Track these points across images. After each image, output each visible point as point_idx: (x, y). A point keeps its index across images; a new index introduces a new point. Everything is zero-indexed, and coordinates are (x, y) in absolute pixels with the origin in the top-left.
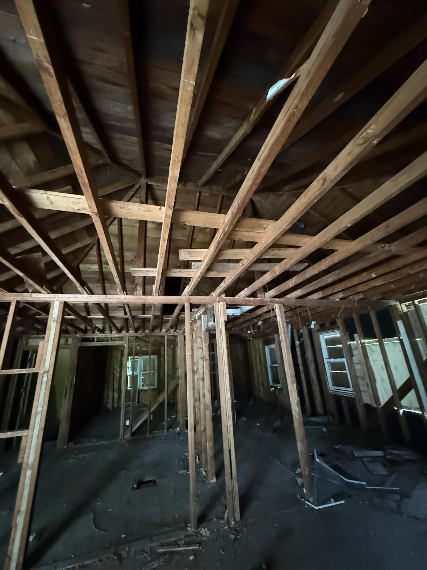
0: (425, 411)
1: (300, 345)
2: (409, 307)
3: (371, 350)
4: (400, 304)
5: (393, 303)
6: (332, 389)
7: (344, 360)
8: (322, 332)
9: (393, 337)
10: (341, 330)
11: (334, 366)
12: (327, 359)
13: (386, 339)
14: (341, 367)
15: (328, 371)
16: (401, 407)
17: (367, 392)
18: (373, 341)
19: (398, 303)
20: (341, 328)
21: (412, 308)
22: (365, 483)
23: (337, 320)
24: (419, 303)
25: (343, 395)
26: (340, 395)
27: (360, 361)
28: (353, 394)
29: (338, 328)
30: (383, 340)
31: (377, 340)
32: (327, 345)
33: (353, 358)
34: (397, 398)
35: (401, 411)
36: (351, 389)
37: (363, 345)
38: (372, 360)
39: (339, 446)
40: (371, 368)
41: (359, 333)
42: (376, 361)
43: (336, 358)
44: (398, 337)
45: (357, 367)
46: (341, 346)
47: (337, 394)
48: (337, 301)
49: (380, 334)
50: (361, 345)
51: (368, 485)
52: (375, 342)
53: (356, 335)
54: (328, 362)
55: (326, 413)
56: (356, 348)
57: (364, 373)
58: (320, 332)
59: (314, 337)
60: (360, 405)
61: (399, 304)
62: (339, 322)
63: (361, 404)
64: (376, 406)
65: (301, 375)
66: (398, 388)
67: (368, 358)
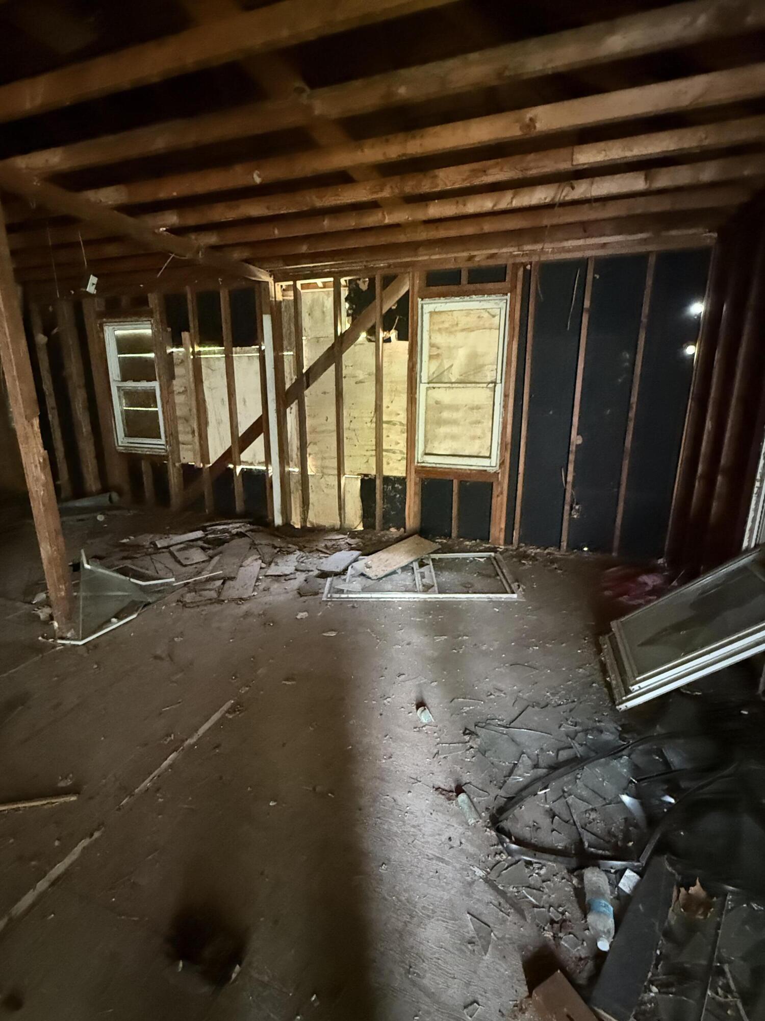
0: (271, 463)
1: (48, 344)
2: (286, 293)
3: (209, 367)
4: (275, 283)
5: (264, 276)
6: (122, 442)
7: (156, 385)
8: (110, 320)
9: (251, 346)
10: (156, 321)
11: (131, 397)
12: (119, 381)
13: (238, 349)
14: (148, 398)
15: (119, 406)
16: (240, 463)
17: (190, 444)
18: (216, 351)
19: (270, 280)
20: (157, 316)
21: (290, 296)
22: (173, 580)
23: (149, 295)
24: (302, 289)
25: (144, 453)
26: (140, 452)
27: (185, 387)
28: (164, 449)
29: (149, 314)
30: (234, 349)
31: (224, 348)
32: (120, 352)
33: (174, 382)
34: (236, 450)
35: (238, 469)
36: (163, 441)
37: (197, 356)
38: (208, 386)
39: (129, 539)
40: (204, 401)
41: (192, 331)
42: (214, 388)
43: (139, 381)
44: (258, 347)
45: (179, 399)
46: (152, 355)
47: (133, 452)
48: (161, 234)
49: (230, 339)
50: (192, 357)
51: (177, 581)
52: (219, 353)
53: (185, 335)
54: (119, 388)
55: (105, 489)
56: (182, 361)
57: (190, 410)
58: (105, 317)
59: (88, 328)
60: (175, 466)
61: (273, 282)
62: (154, 300)
63: (177, 464)
64: (202, 465)
65: (50, 416)
66: (240, 435)
67: (202, 382)
